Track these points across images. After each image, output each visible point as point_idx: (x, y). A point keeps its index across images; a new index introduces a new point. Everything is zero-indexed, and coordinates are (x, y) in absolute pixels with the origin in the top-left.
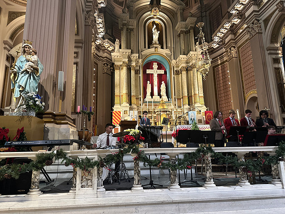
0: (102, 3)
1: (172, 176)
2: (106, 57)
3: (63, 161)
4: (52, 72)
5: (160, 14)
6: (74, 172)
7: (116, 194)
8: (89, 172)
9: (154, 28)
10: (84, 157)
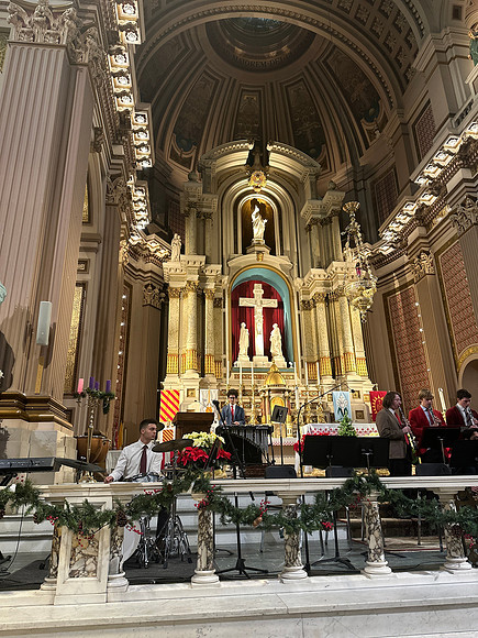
0: (144, 159)
1: (289, 549)
2: (151, 271)
3: (29, 510)
4: (26, 303)
5: (269, 185)
6: (55, 537)
7: (154, 593)
8: (92, 537)
9: (254, 213)
10: (80, 501)
